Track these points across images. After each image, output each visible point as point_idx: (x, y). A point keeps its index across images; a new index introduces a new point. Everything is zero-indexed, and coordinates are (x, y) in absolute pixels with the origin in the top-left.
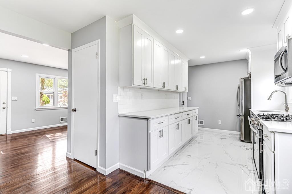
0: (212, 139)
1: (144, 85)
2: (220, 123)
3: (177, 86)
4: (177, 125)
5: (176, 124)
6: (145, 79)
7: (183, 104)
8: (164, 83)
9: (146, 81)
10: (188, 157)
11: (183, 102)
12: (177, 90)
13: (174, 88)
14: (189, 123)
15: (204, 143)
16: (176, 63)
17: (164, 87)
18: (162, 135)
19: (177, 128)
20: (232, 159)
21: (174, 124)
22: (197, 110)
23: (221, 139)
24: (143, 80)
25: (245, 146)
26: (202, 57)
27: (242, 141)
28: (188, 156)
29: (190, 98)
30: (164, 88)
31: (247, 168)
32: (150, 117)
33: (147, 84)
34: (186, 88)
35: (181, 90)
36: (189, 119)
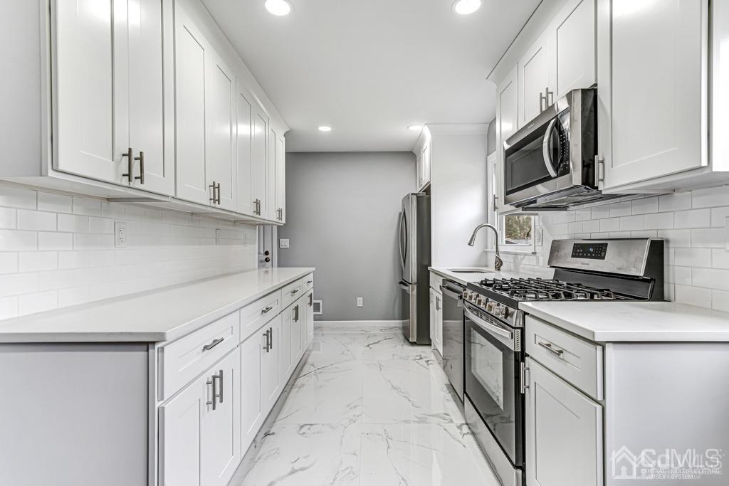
0: (348, 351)
1: (125, 181)
2: (361, 305)
3: (258, 203)
4: (269, 334)
5: (264, 331)
6: (129, 155)
7: (267, 260)
8: (215, 187)
9: (136, 164)
10: (302, 431)
11: (267, 253)
12: (258, 216)
13: (247, 210)
14: (296, 318)
15: (334, 366)
16: (253, 134)
17: (216, 199)
18: (218, 392)
19: (269, 346)
20: (413, 405)
21: (257, 333)
22: (311, 277)
23: (368, 346)
24: (118, 156)
25: (423, 355)
26: (325, 129)
27: (413, 344)
28: (302, 427)
29: (285, 243)
30: (217, 206)
31: (451, 421)
32: (163, 334)
33: (141, 178)
34: (280, 211)
35: (267, 218)
36: (295, 305)
